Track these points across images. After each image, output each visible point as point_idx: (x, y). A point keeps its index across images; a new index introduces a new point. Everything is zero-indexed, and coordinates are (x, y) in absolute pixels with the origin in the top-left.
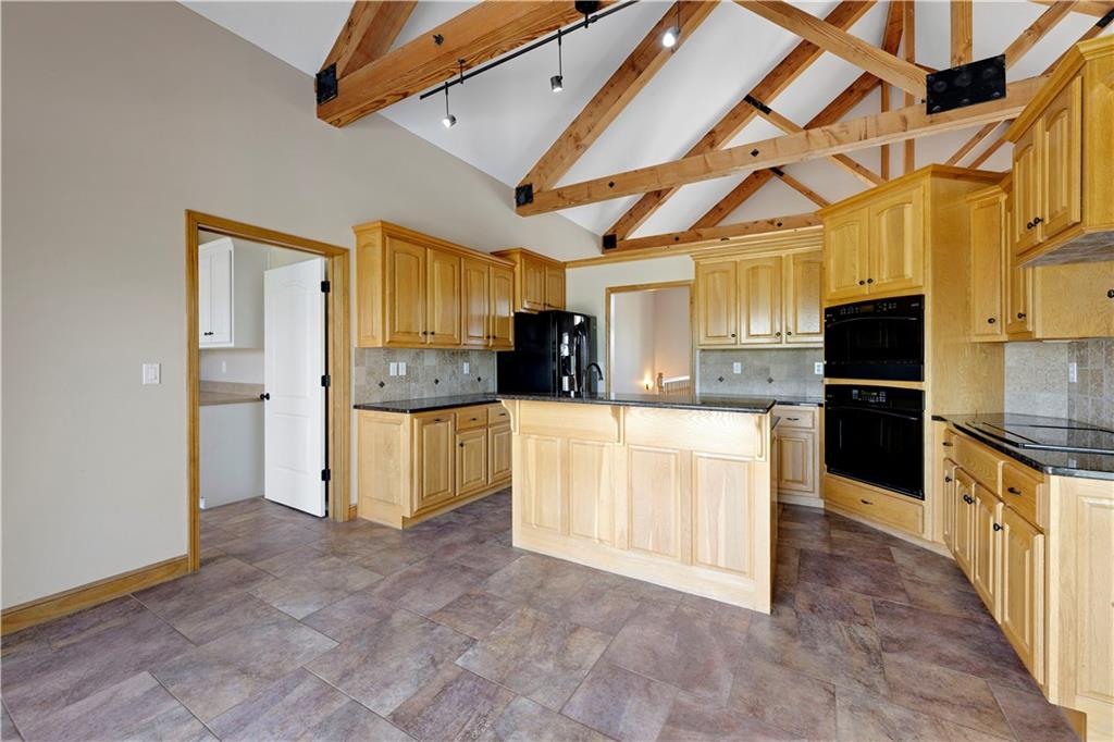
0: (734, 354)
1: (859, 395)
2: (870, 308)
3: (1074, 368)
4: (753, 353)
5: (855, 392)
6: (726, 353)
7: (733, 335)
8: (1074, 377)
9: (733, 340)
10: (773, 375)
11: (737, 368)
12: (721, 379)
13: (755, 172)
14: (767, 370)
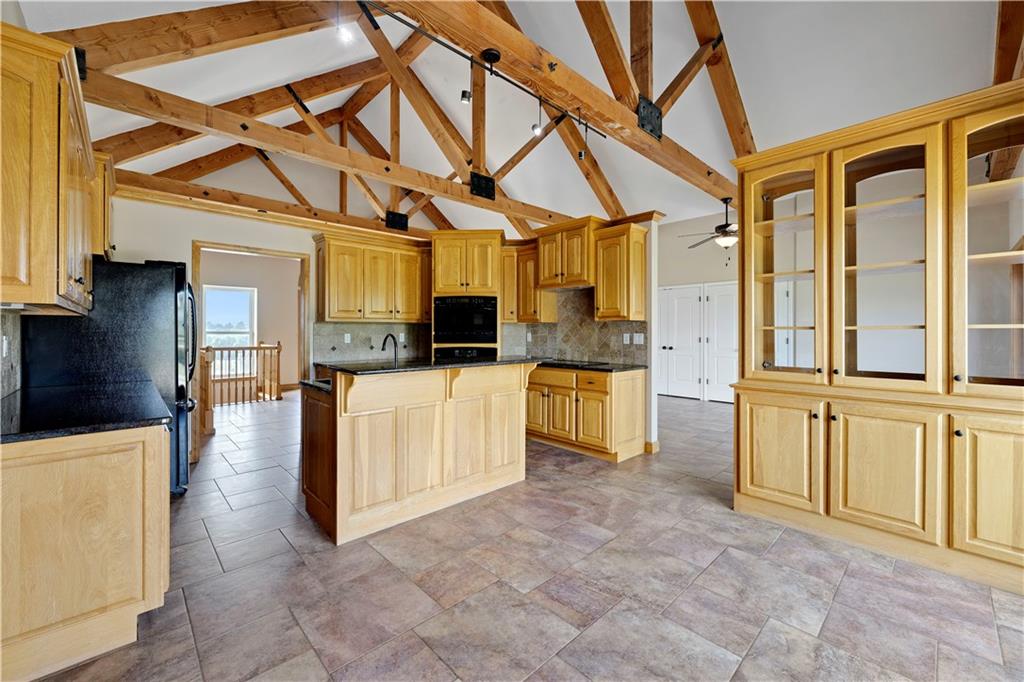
0: (345, 326)
1: (460, 353)
2: (467, 301)
3: (529, 335)
4: (360, 326)
5: (457, 351)
6: (337, 326)
7: (360, 311)
8: (530, 339)
9: (359, 315)
10: (373, 344)
11: (347, 338)
12: (334, 349)
13: (240, 145)
14: (370, 339)
